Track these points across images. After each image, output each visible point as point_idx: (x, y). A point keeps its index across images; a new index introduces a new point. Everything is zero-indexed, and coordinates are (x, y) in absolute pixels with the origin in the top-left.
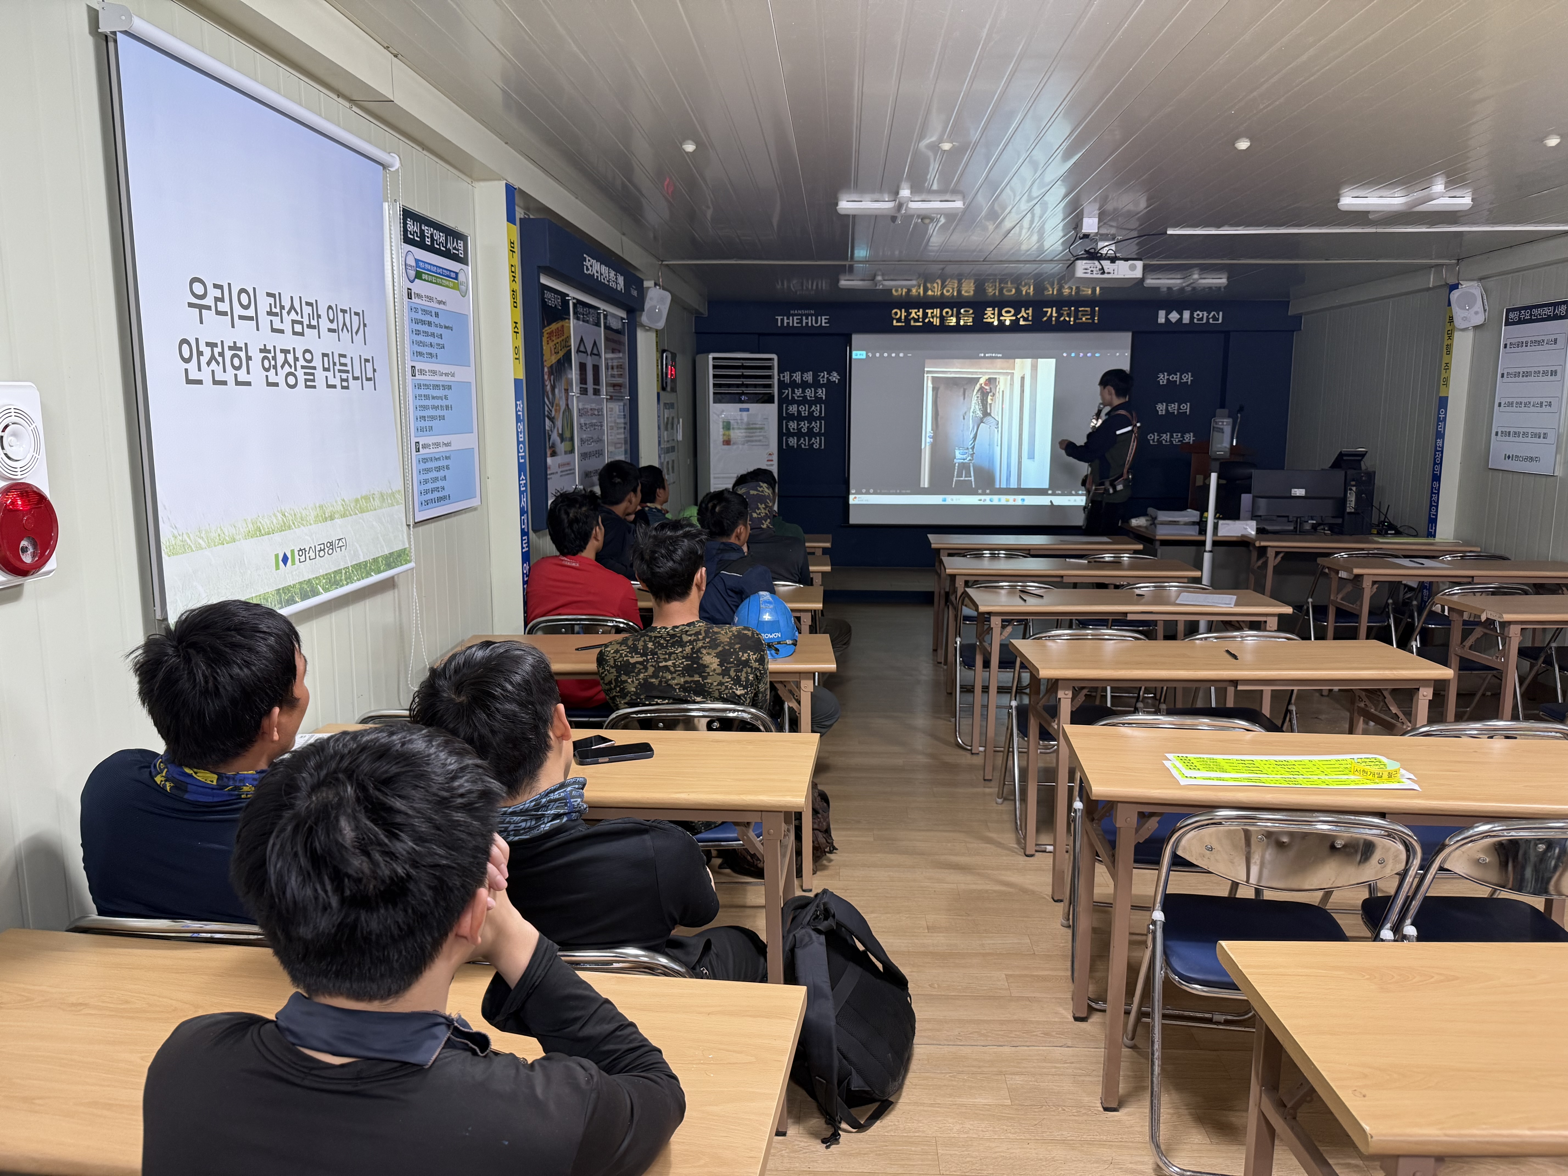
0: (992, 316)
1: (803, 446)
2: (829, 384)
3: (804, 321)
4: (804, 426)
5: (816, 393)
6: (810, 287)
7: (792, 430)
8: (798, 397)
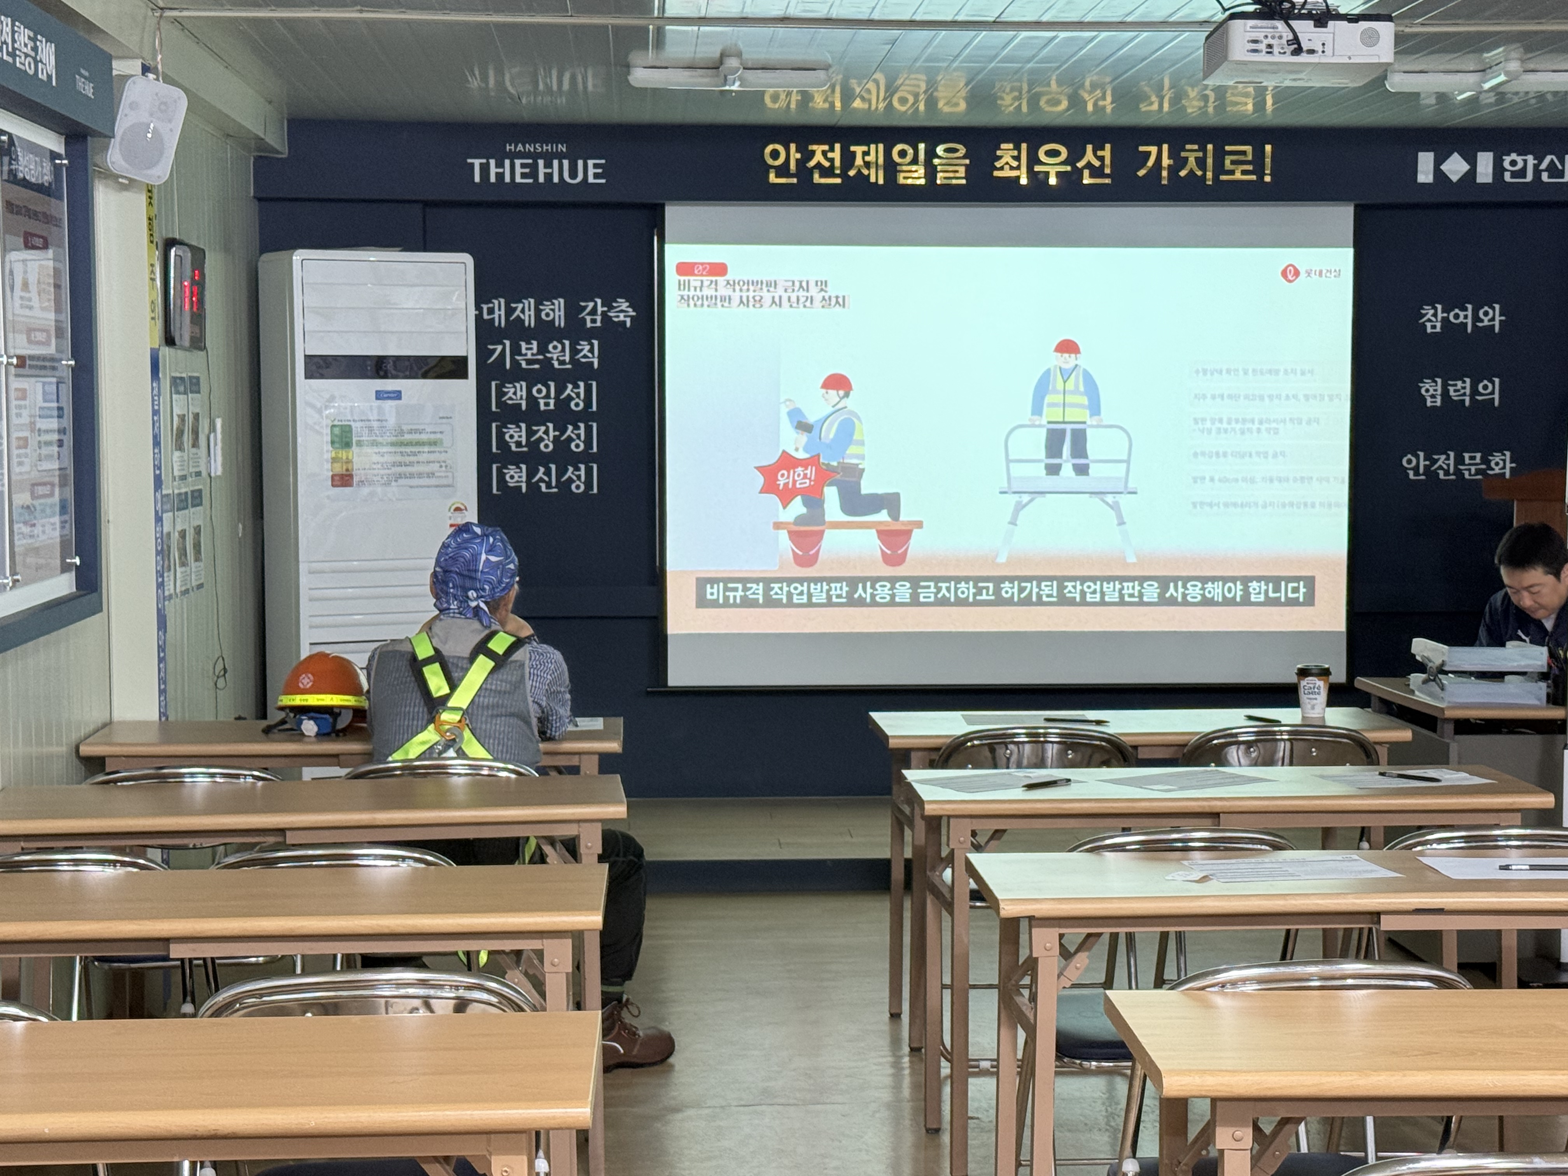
0: (1015, 164)
1: (543, 486)
2: (609, 330)
3: (542, 171)
4: (547, 436)
5: (574, 351)
6: (555, 87)
7: (514, 448)
8: (529, 362)
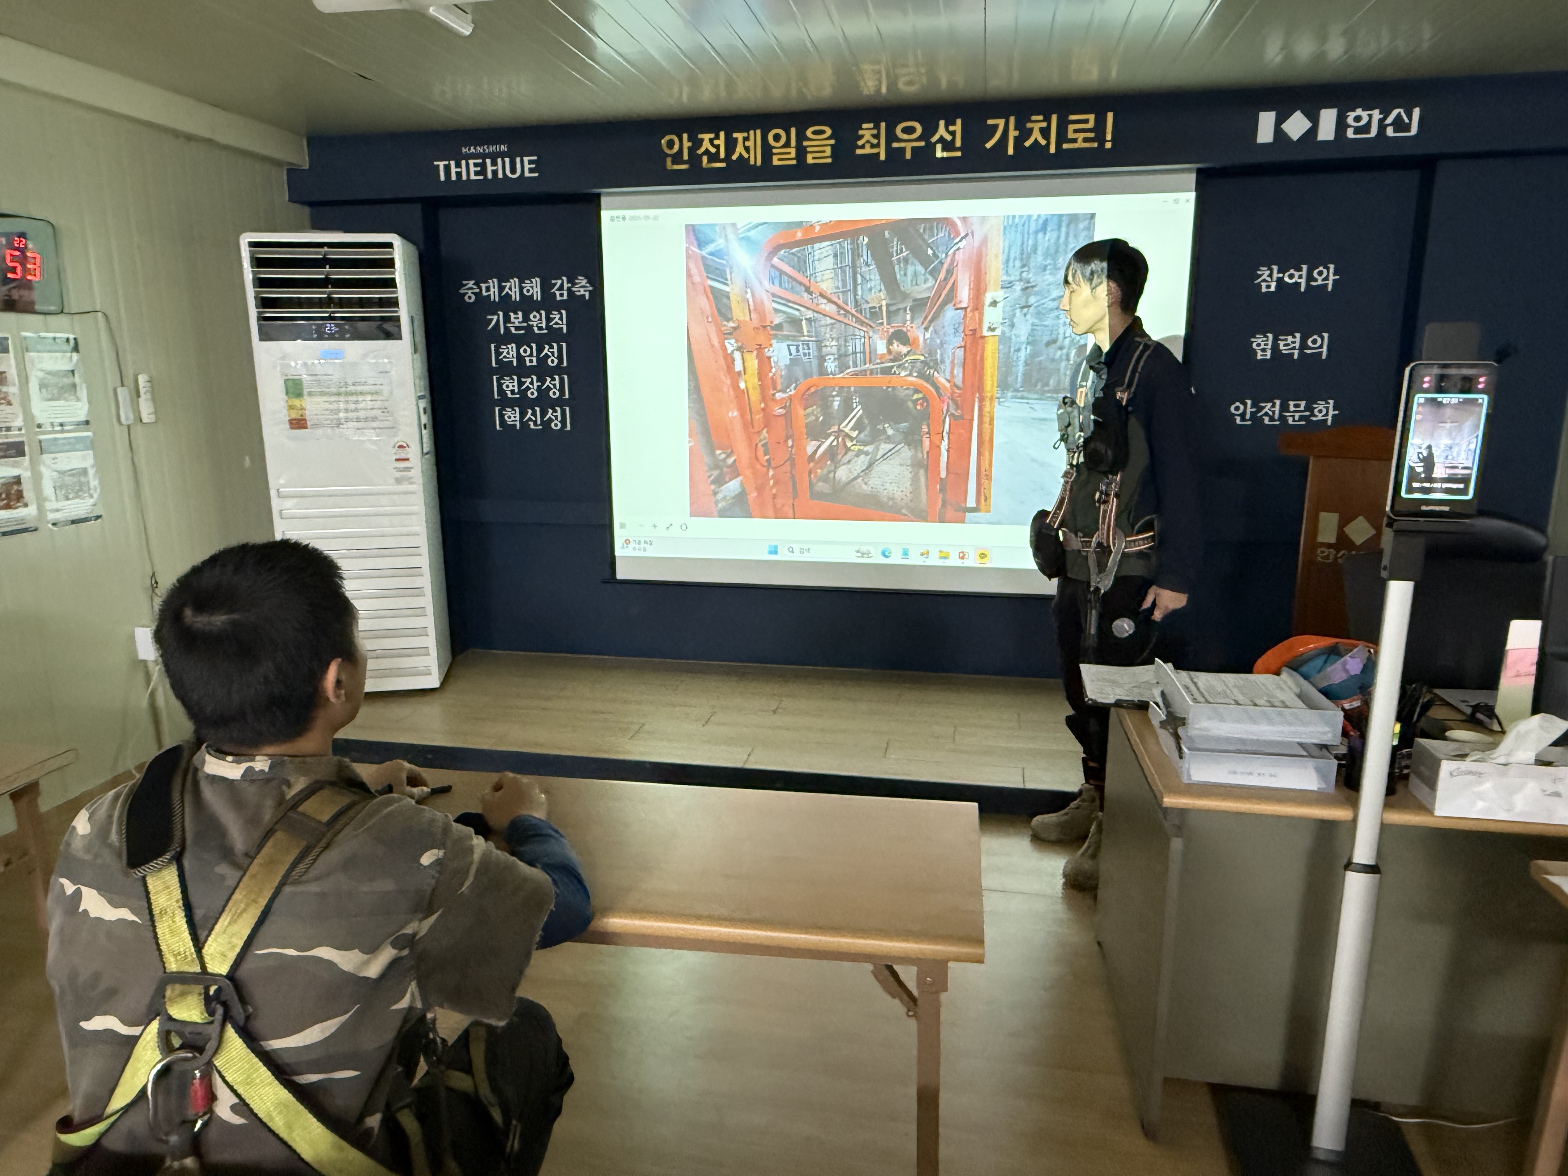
0: (875, 141)
1: (531, 424)
2: (573, 303)
3: (489, 168)
4: (532, 385)
5: (549, 320)
7: (509, 395)
8: (517, 328)
